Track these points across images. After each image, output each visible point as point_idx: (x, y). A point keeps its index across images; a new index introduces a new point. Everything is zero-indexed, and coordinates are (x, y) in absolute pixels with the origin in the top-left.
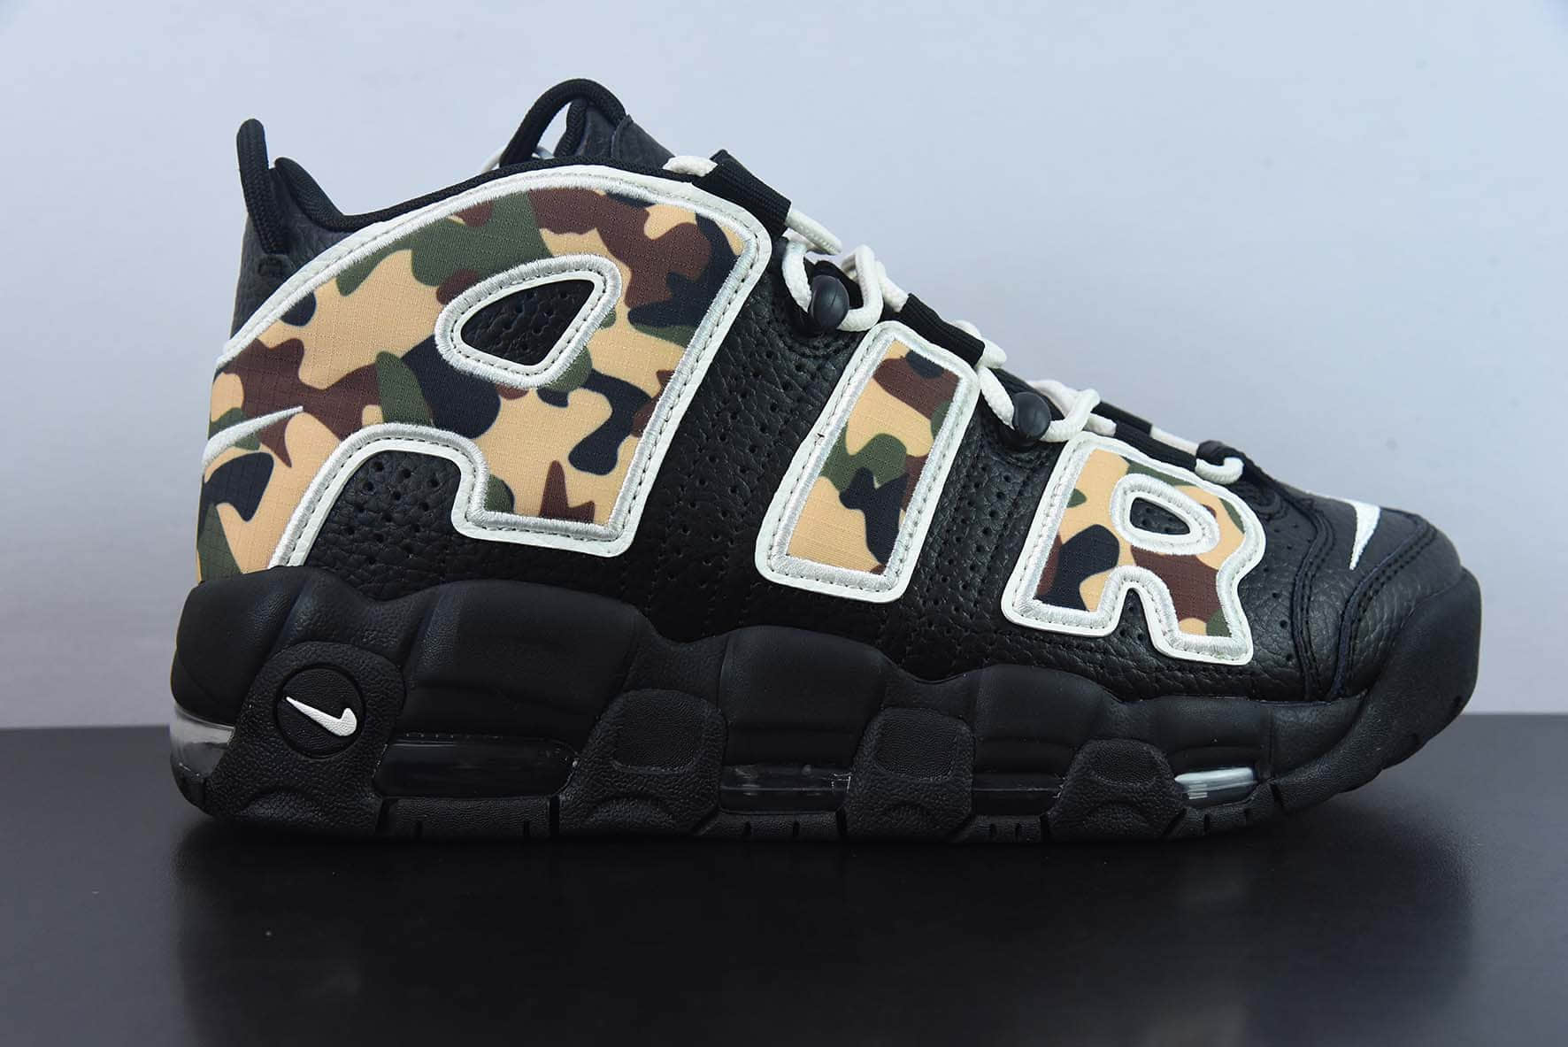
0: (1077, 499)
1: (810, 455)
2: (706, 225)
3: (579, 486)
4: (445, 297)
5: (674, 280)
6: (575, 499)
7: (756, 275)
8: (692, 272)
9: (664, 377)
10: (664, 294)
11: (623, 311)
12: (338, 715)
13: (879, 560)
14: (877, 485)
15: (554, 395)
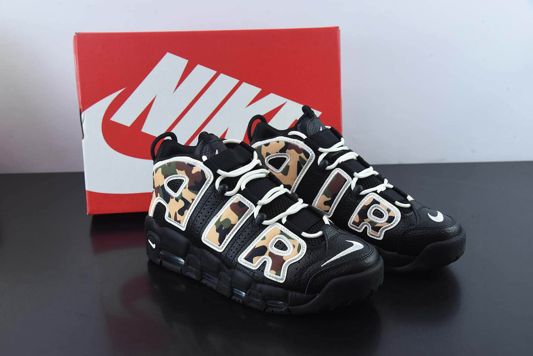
0: (264, 238)
1: (215, 220)
2: (202, 172)
3: (179, 217)
4: (165, 178)
5: (195, 182)
6: (178, 220)
7: (210, 183)
8: (199, 181)
9: (193, 200)
10: (193, 184)
11: (187, 186)
12: (153, 244)
13: (220, 243)
14: (223, 229)
15: (177, 200)
